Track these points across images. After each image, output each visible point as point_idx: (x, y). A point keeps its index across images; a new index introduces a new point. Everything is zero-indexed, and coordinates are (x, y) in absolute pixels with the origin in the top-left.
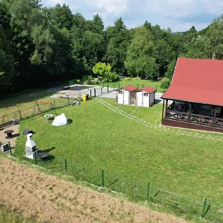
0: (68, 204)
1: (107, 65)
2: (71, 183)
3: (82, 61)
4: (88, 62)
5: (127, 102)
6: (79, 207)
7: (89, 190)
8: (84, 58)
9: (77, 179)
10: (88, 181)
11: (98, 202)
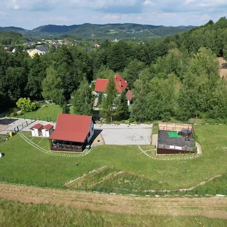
0: (6, 191)
1: (27, 99)
2: (6, 185)
3: (8, 94)
4: (12, 93)
5: (37, 135)
6: (10, 191)
7: (14, 186)
8: (9, 92)
9: (8, 183)
10: (12, 182)
11: (16, 189)
